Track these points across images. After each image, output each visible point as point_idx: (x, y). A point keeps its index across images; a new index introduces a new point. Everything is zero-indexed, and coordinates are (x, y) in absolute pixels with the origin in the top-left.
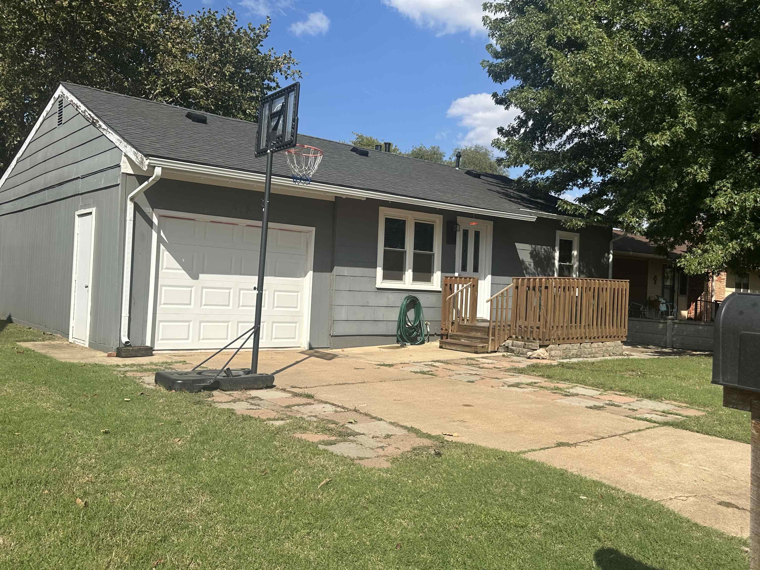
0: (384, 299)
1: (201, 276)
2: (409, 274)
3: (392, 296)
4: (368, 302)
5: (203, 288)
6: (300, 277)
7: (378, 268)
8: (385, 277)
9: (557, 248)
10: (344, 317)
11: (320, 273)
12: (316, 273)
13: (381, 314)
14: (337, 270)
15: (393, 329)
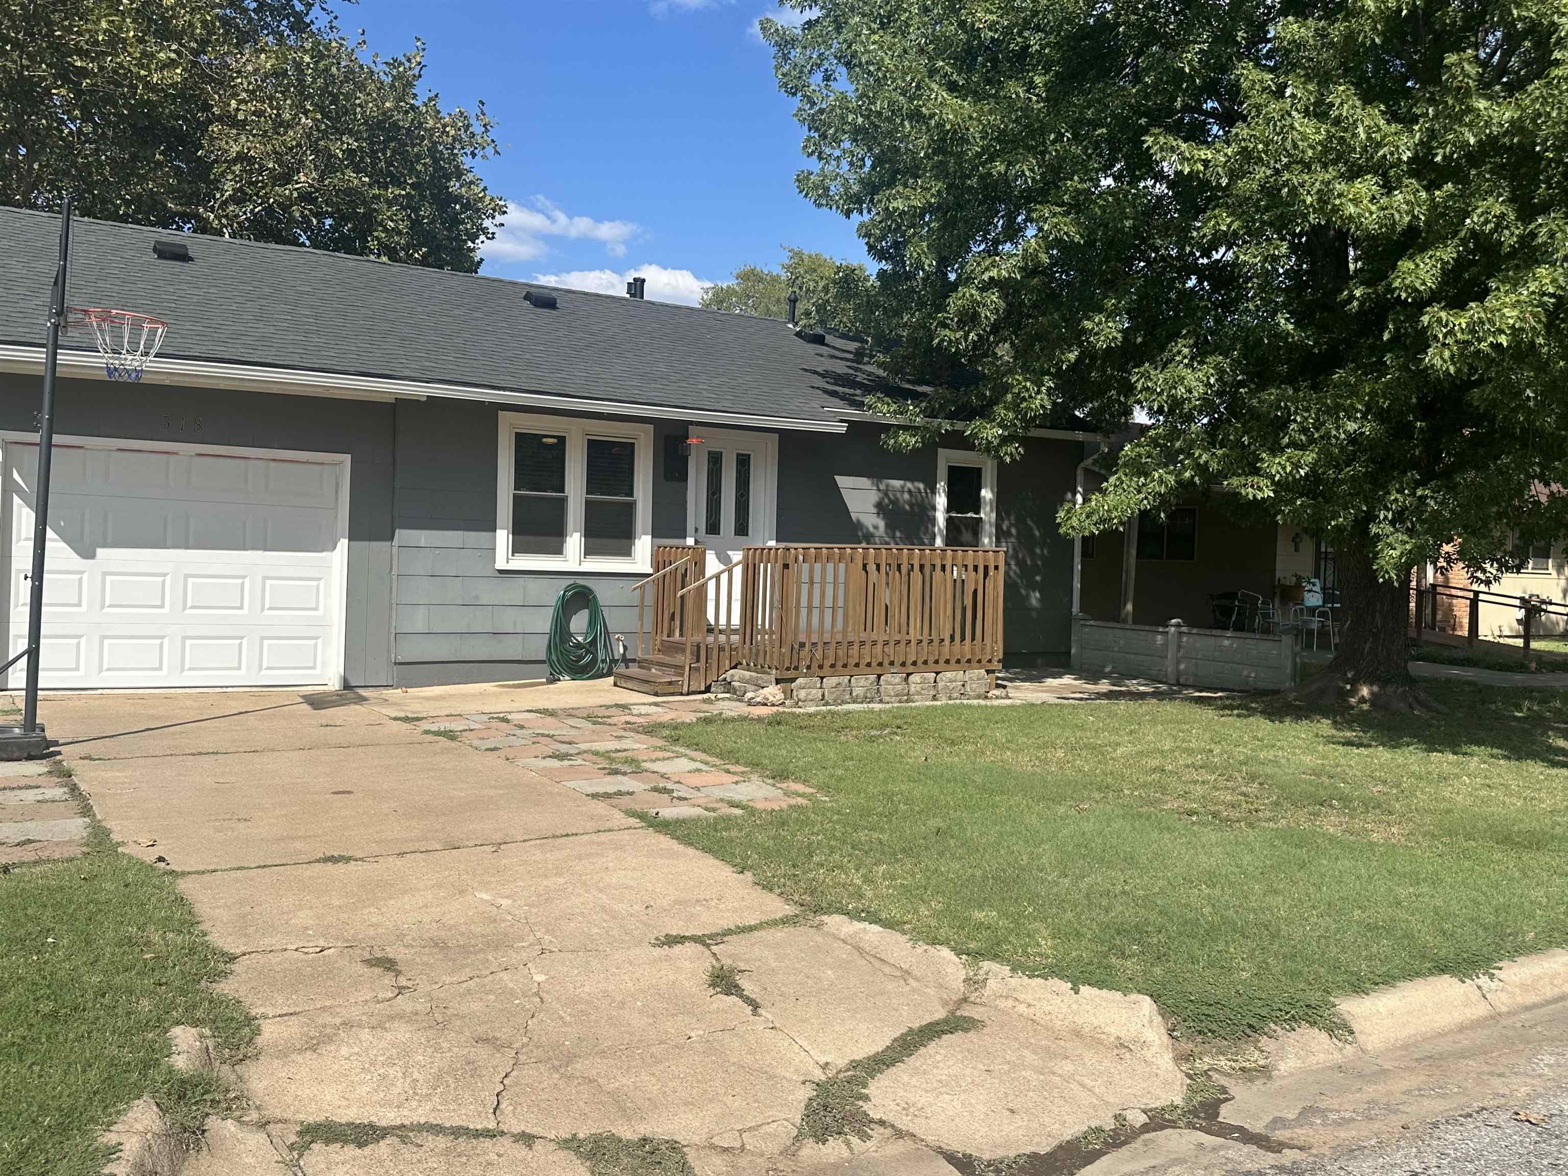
0: (514, 591)
1: (100, 552)
2: (574, 542)
3: (534, 584)
4: (476, 597)
5: (105, 574)
6: (322, 551)
7: (498, 531)
8: (517, 549)
9: (941, 486)
10: (420, 627)
11: (367, 543)
12: (356, 544)
13: (508, 621)
14: (402, 535)
15: (539, 648)
